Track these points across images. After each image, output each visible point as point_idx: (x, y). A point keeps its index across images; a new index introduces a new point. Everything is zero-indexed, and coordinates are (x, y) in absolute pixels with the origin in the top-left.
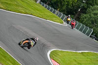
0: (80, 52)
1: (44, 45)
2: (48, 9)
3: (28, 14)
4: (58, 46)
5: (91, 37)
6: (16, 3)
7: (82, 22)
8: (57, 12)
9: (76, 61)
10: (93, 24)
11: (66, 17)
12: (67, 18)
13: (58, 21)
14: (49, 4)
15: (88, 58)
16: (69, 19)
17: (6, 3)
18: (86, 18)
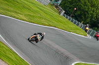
1: (67, 58)
2: (72, 21)
3: (52, 26)
6: (39, 15)
8: (80, 24)
12: (86, 27)
14: (72, 17)
16: (87, 28)
17: (29, 15)
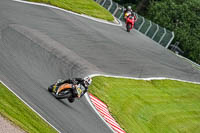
0: (149, 79)
1: (74, 66)
4: (102, 68)
5: (170, 48)
7: (152, 19)
9: (139, 98)
10: (175, 21)
11: (118, 8)
13: (104, 16)
15: (164, 92)
18: (159, 9)
